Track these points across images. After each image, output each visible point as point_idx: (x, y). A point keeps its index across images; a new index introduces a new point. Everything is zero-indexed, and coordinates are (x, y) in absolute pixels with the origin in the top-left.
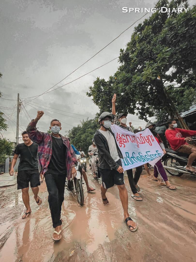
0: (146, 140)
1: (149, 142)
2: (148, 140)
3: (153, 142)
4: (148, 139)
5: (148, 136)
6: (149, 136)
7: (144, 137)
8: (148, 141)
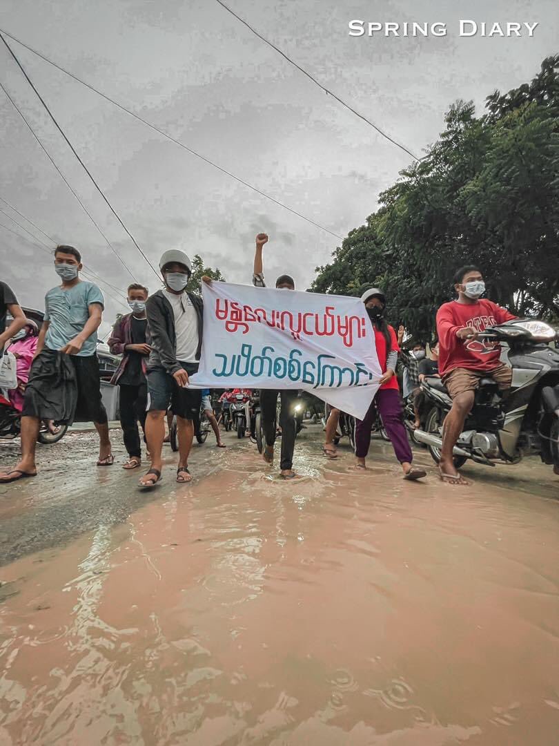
0: (339, 327)
1: (348, 337)
2: (346, 327)
3: (359, 336)
4: (349, 326)
5: (351, 318)
6: (354, 320)
7: (338, 317)
8: (343, 331)
